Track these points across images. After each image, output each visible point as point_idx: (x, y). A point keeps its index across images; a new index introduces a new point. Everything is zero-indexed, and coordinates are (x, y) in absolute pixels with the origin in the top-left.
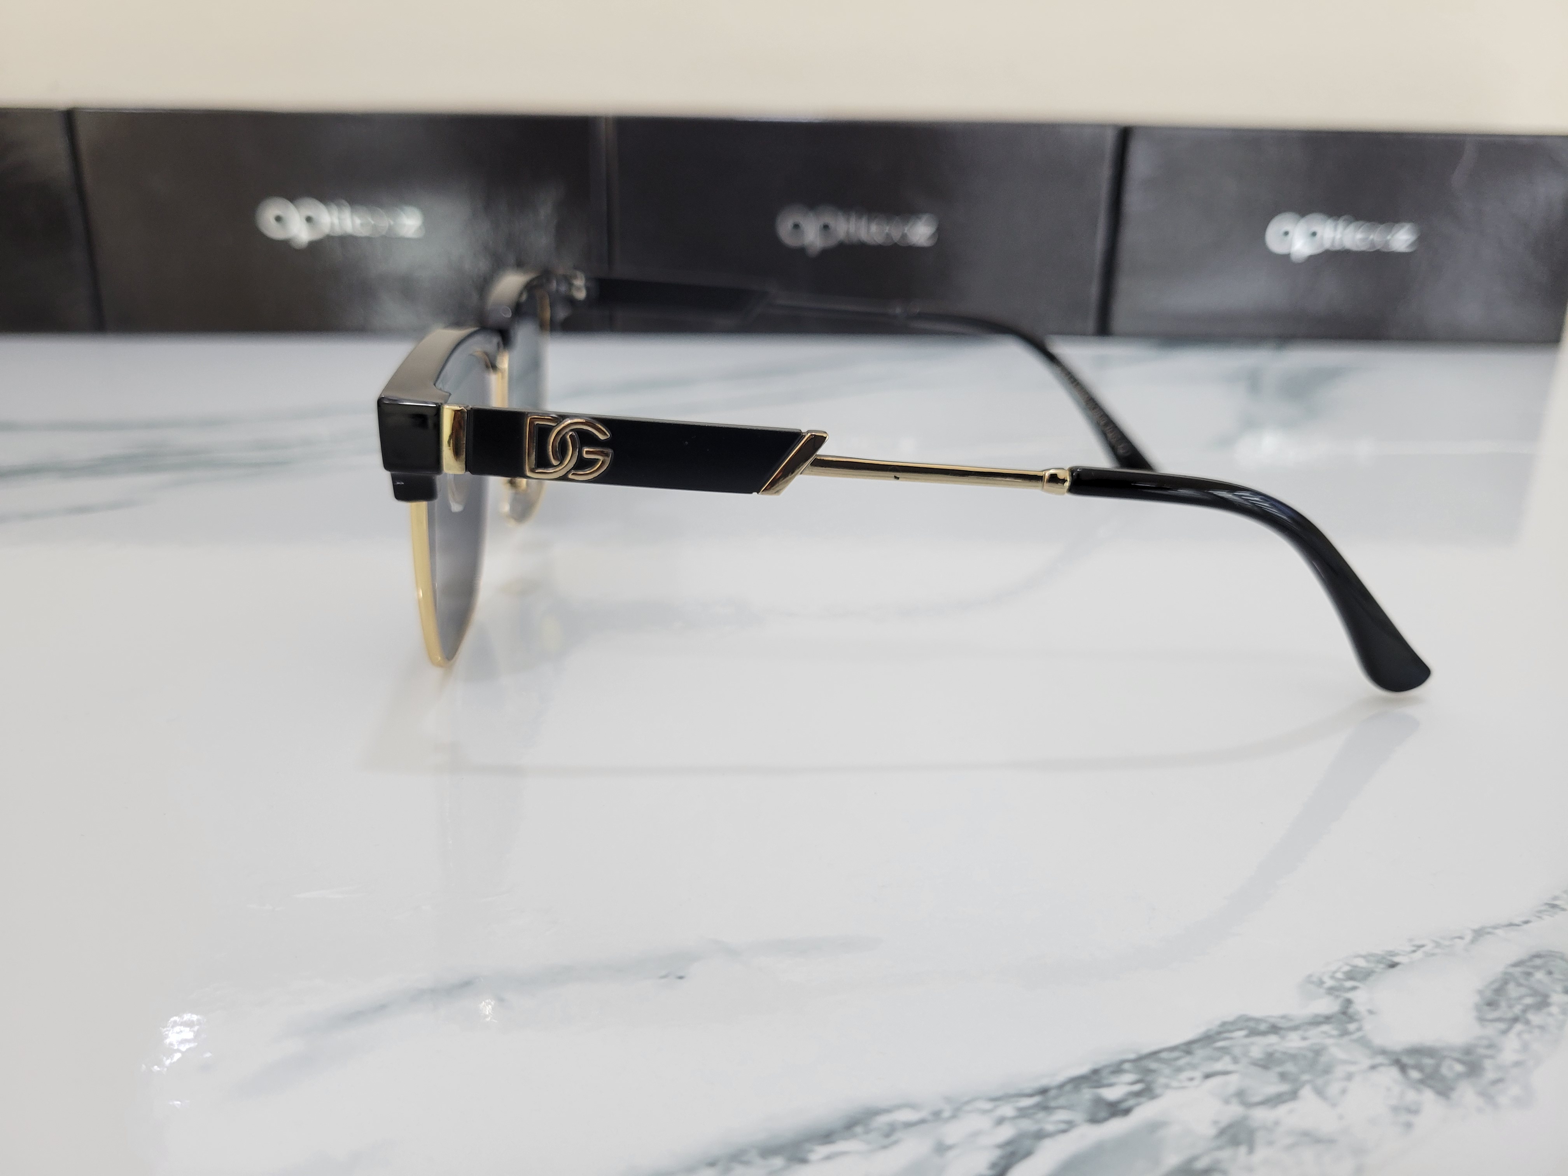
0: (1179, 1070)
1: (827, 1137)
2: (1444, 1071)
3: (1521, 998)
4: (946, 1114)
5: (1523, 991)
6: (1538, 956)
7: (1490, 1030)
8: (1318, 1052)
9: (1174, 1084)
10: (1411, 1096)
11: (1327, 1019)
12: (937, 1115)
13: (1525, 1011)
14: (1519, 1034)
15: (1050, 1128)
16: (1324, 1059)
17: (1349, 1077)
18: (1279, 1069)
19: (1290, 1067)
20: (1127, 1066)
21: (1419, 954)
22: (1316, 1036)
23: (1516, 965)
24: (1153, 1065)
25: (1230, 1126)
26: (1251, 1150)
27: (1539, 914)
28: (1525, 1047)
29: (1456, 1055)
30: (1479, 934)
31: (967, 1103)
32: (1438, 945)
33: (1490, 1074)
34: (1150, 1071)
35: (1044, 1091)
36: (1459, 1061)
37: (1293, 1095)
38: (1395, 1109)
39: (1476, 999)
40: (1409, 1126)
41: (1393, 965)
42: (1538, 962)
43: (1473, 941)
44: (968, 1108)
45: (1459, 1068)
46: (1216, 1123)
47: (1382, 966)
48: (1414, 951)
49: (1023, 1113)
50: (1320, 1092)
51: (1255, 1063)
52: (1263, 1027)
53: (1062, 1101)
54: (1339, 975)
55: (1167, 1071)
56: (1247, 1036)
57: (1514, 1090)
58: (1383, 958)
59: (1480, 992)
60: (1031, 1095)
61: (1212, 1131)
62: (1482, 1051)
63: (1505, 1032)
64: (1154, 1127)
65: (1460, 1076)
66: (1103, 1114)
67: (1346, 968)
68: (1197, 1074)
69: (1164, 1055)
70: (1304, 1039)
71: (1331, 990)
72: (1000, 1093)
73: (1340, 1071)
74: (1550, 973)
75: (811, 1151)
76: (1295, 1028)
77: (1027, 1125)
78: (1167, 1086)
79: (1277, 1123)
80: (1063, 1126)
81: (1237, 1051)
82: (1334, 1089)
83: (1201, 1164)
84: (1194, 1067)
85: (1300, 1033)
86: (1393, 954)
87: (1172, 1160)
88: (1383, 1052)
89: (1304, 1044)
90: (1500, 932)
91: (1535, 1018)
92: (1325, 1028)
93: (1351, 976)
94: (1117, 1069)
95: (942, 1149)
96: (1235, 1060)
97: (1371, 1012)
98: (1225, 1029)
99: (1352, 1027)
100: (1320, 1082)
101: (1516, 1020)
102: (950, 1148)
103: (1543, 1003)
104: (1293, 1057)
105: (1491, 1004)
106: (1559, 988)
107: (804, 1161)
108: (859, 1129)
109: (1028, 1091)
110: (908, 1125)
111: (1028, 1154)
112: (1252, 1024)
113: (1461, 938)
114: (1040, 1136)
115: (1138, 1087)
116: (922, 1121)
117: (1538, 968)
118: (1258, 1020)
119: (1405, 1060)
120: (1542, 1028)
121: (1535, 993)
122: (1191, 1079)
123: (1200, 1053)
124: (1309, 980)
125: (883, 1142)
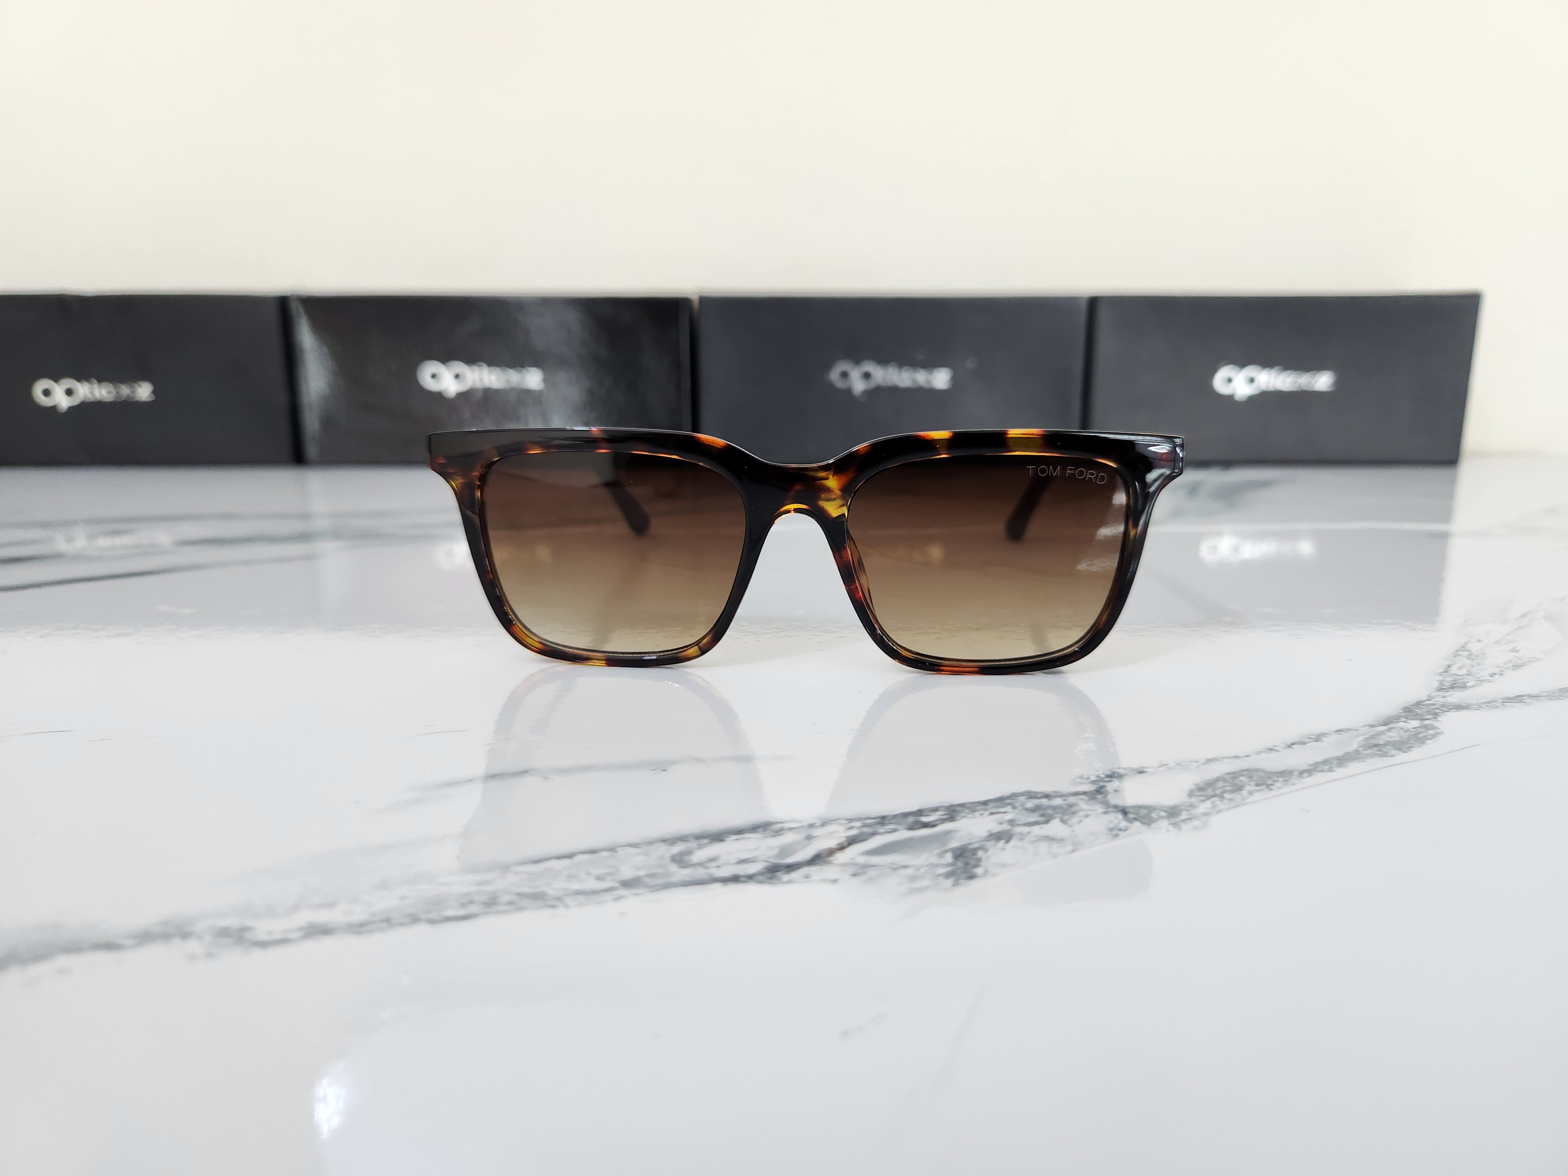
0: (976, 811)
1: (739, 832)
2: (1154, 815)
3: (1224, 787)
4: (818, 825)
5: (1227, 784)
6: (1247, 770)
7: (1194, 800)
8: (1071, 806)
9: (970, 816)
10: (1124, 824)
11: (1084, 793)
12: (811, 826)
13: (1223, 793)
14: (1213, 802)
15: (881, 831)
16: (1072, 809)
17: (1087, 816)
18: (1042, 812)
19: (1050, 811)
20: (942, 809)
21: (1163, 768)
22: (1071, 800)
23: (1228, 774)
24: (959, 809)
25: (999, 832)
26: (1007, 842)
27: (1258, 753)
28: (1214, 807)
29: (1164, 809)
30: (1209, 761)
31: (833, 821)
32: (1178, 764)
33: (1184, 815)
34: (955, 811)
35: (883, 818)
36: (1165, 811)
37: (1047, 822)
38: (1111, 830)
39: (1193, 787)
40: (1117, 835)
41: (1141, 772)
42: (1245, 773)
43: (1204, 764)
44: (832, 823)
45: (1163, 814)
46: (989, 831)
47: (1133, 772)
48: (1160, 767)
49: (865, 826)
50: (1063, 821)
51: (1027, 809)
52: (1039, 795)
53: (893, 821)
54: (1102, 776)
55: (967, 811)
56: (1027, 799)
57: (1196, 823)
58: (1137, 769)
59: (1196, 785)
61: (986, 834)
62: (1183, 808)
63: (1203, 801)
64: (948, 833)
65: (1162, 817)
66: (918, 826)
67: (1108, 773)
68: (987, 813)
69: (968, 805)
70: (1064, 800)
71: (1093, 782)
72: (855, 817)
73: (1082, 814)
74: (1251, 777)
75: (728, 837)
76: (1061, 796)
77: (866, 830)
78: (964, 817)
79: (1029, 833)
80: (889, 831)
81: (1017, 805)
82: (1075, 820)
83: (971, 847)
84: (984, 810)
85: (1064, 798)
86: (1144, 768)
87: (954, 844)
88: (1116, 807)
89: (1065, 802)
90: (1225, 760)
91: (1227, 795)
92: (1082, 797)
93: (1109, 776)
94: (935, 810)
95: (809, 838)
96: (1014, 808)
97: (1116, 791)
98: (1014, 796)
99: (1099, 797)
100: (1065, 818)
101: (1214, 796)
102: (815, 837)
103: (1239, 788)
104: (1054, 808)
105: (1200, 789)
106: (1253, 783)
107: (722, 841)
108: (760, 829)
110: (790, 829)
111: (864, 841)
112: (1032, 794)
113: (1196, 762)
114: (874, 834)
115: (944, 817)
116: (802, 827)
117: (1243, 775)
118: (1036, 793)
119: (1128, 810)
120: (1231, 800)
121: (1235, 785)
122: (982, 814)
123: (992, 805)
124: (1081, 777)
125: (774, 834)
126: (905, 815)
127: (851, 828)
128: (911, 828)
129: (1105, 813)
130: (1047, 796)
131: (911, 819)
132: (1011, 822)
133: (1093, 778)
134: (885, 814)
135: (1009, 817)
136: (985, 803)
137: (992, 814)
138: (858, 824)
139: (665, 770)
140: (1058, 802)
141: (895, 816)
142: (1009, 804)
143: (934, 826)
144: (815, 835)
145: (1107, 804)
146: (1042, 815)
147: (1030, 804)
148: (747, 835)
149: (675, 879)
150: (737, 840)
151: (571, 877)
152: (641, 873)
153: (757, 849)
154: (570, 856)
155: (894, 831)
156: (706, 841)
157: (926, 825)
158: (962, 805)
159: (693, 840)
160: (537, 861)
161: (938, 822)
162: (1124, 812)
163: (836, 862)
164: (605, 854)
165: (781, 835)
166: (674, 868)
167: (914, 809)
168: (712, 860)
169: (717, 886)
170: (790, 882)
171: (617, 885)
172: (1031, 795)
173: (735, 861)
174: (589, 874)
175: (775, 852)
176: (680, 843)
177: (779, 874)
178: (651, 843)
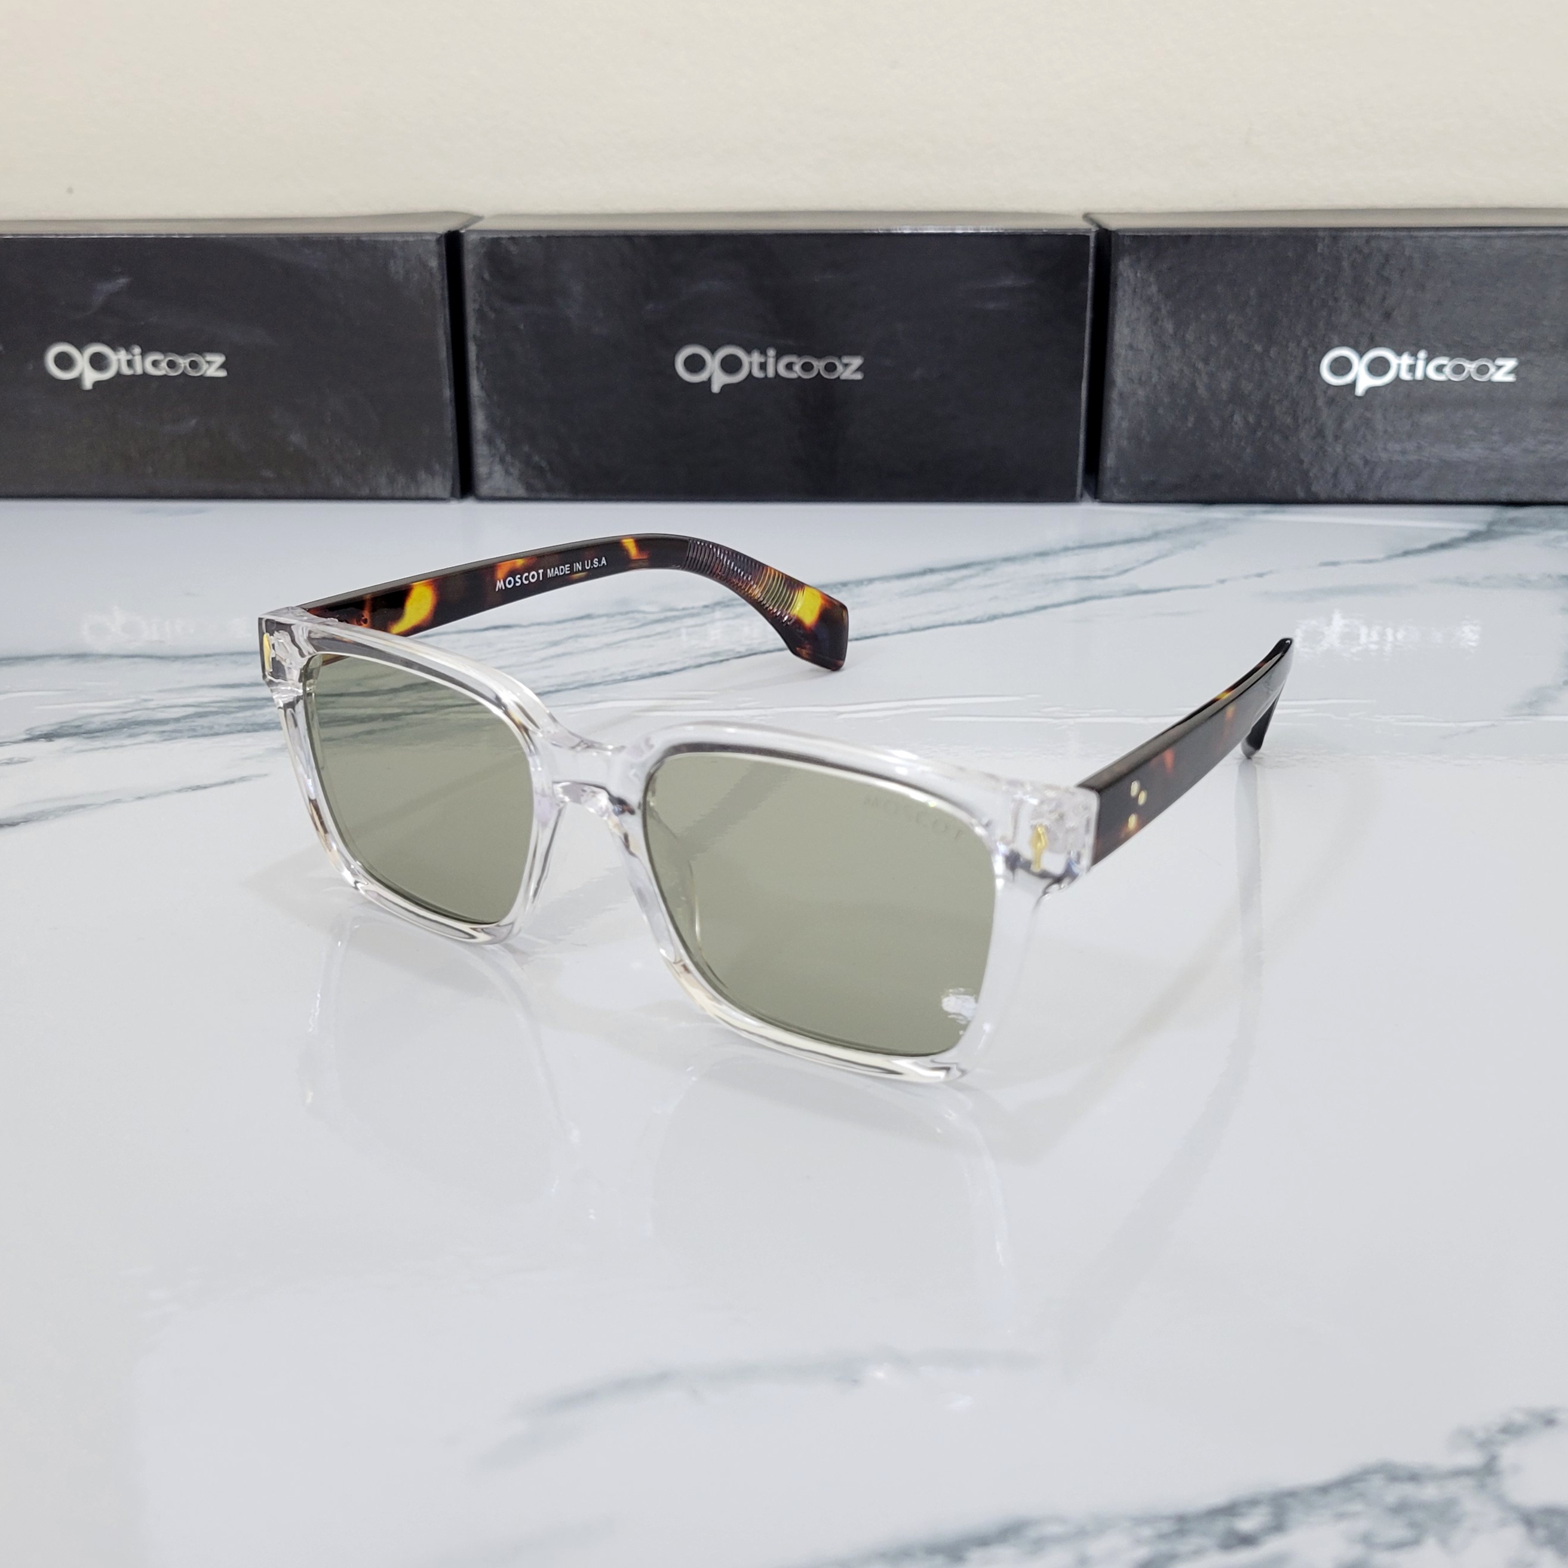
0: (1315, 1509)
4: (1091, 1531)
8: (1450, 1503)
9: (1305, 1521)
10: (1531, 1554)
11: (1469, 1472)
12: (1081, 1533)
16: (1454, 1512)
17: (1476, 1530)
18: (1408, 1516)
19: (1421, 1516)
20: (1264, 1501)
22: (1450, 1487)
24: (1288, 1502)
31: (1113, 1522)
35: (1182, 1518)
37: (1416, 1542)
41: (1550, 1422)
44: (1112, 1526)
46: (1339, 1560)
47: (1539, 1422)
49: (1159, 1537)
50: (1444, 1542)
51: (1387, 1509)
52: (1403, 1475)
53: (1198, 1528)
54: (1492, 1429)
55: (1300, 1508)
56: (1384, 1482)
58: (1543, 1414)
60: (1171, 1520)
64: (1279, 1560)
66: (1233, 1543)
67: (1501, 1421)
68: (1330, 1515)
69: (1301, 1494)
70: (1439, 1488)
71: (1479, 1444)
72: (1141, 1516)
73: (1468, 1523)
76: (1434, 1478)
77: (1164, 1547)
78: (1298, 1523)
81: (1372, 1496)
82: (1458, 1539)
85: (1440, 1483)
86: (1554, 1412)
88: (1515, 1508)
89: (1441, 1493)
92: (1467, 1481)
93: (1502, 1430)
94: (1254, 1502)
96: (1368, 1504)
97: (1514, 1468)
98: (1367, 1473)
99: (1492, 1482)
100: (1445, 1533)
104: (1426, 1507)
109: (1165, 1516)
118: (1397, 1469)
119: (1536, 1519)
122: (1322, 1518)
123: (1335, 1494)
124: (1462, 1429)
126: (1213, 1513)
127: (1139, 1541)
128: (1224, 1547)
129: (1503, 1523)
130: (1414, 1477)
131: (1220, 1525)
132: (1367, 1540)
133: (1481, 1435)
134: (1184, 1509)
135: (1362, 1525)
136: (1324, 1489)
137: (1341, 1516)
138: (1147, 1532)
140: (1429, 1492)
141: (1199, 1516)
142: (1361, 1495)
143: (1257, 1543)
144: (1093, 1555)
145: (1501, 1501)
146: (1413, 1525)
147: (1394, 1493)
157: (1246, 1541)
158: (1292, 1494)
161: (1262, 1535)
162: (1529, 1520)
167: (1223, 1498)
172: (1393, 1474)
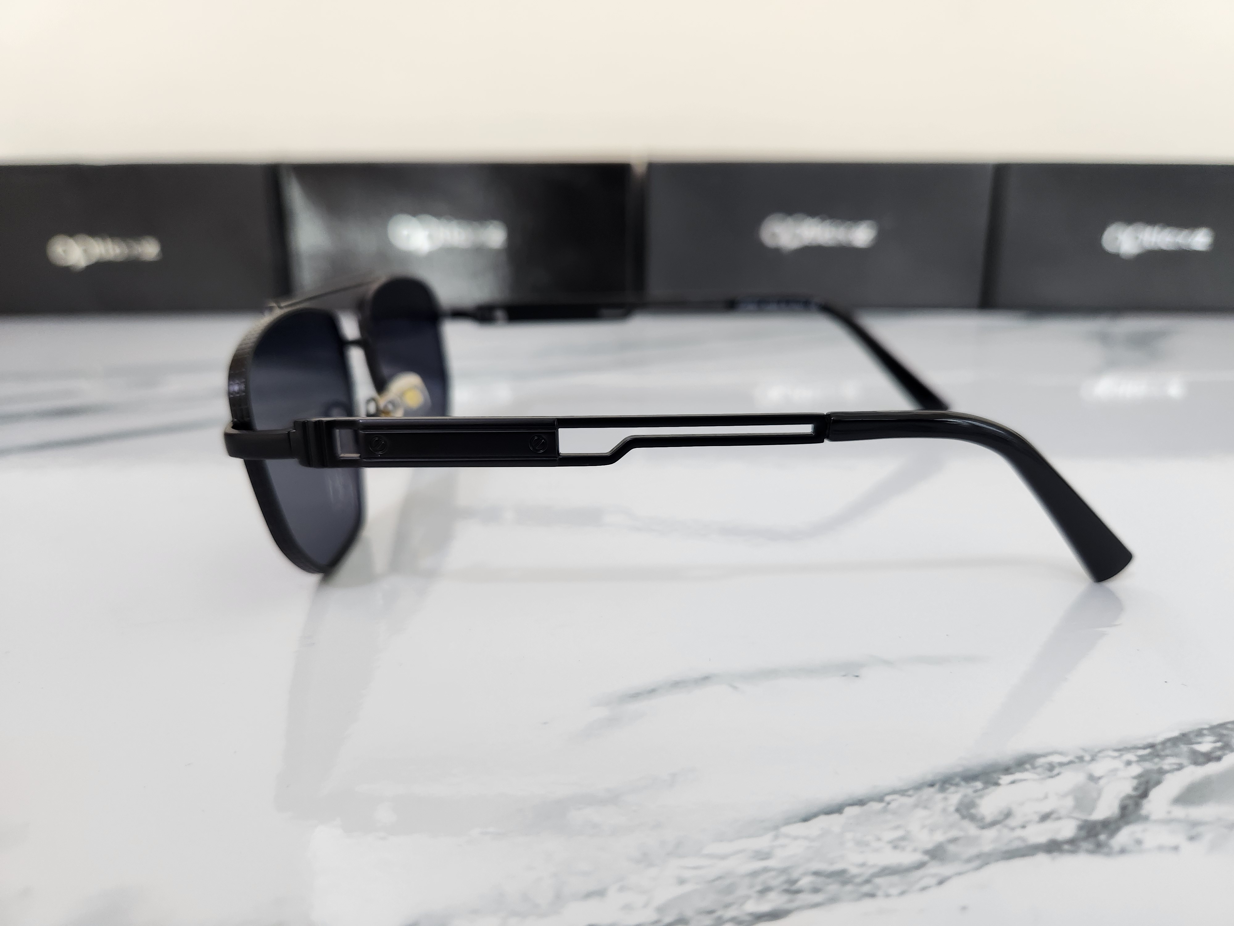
4: (1087, 758)
15: (1166, 767)
31: (1100, 752)
34: (1224, 735)
35: (1152, 746)
44: (1100, 755)
49: (1142, 759)
53: (1168, 752)
60: (1144, 748)
72: (1121, 747)
77: (1148, 765)
80: (1175, 767)
94: (1200, 733)
95: (1094, 779)
102: (1100, 778)
107: (997, 784)
108: (1028, 766)
109: (1140, 746)
110: (1061, 764)
111: (1158, 783)
114: (1162, 772)
115: (1219, 744)
116: (1071, 762)
125: (1049, 774)
126: (1175, 741)
127: (1129, 763)
128: (1196, 763)
131: (1184, 748)
134: (1150, 740)
138: (1131, 756)
139: (857, 676)
141: (1164, 743)
143: (1219, 759)
144: (1097, 774)
148: (1018, 776)
149: (987, 847)
150: (1013, 782)
151: (861, 844)
152: (939, 837)
153: (1046, 797)
154: (837, 809)
155: (1180, 767)
156: (979, 785)
157: (1209, 757)
159: (963, 783)
160: (806, 819)
161: (1219, 753)
163: (1154, 817)
164: (876, 806)
165: (1058, 774)
166: (972, 829)
167: (1175, 734)
168: (1008, 815)
169: (1042, 858)
170: (1123, 851)
171: (926, 858)
173: (1036, 818)
174: (879, 839)
175: (1069, 802)
176: (952, 789)
177: (1102, 837)
178: (918, 787)
